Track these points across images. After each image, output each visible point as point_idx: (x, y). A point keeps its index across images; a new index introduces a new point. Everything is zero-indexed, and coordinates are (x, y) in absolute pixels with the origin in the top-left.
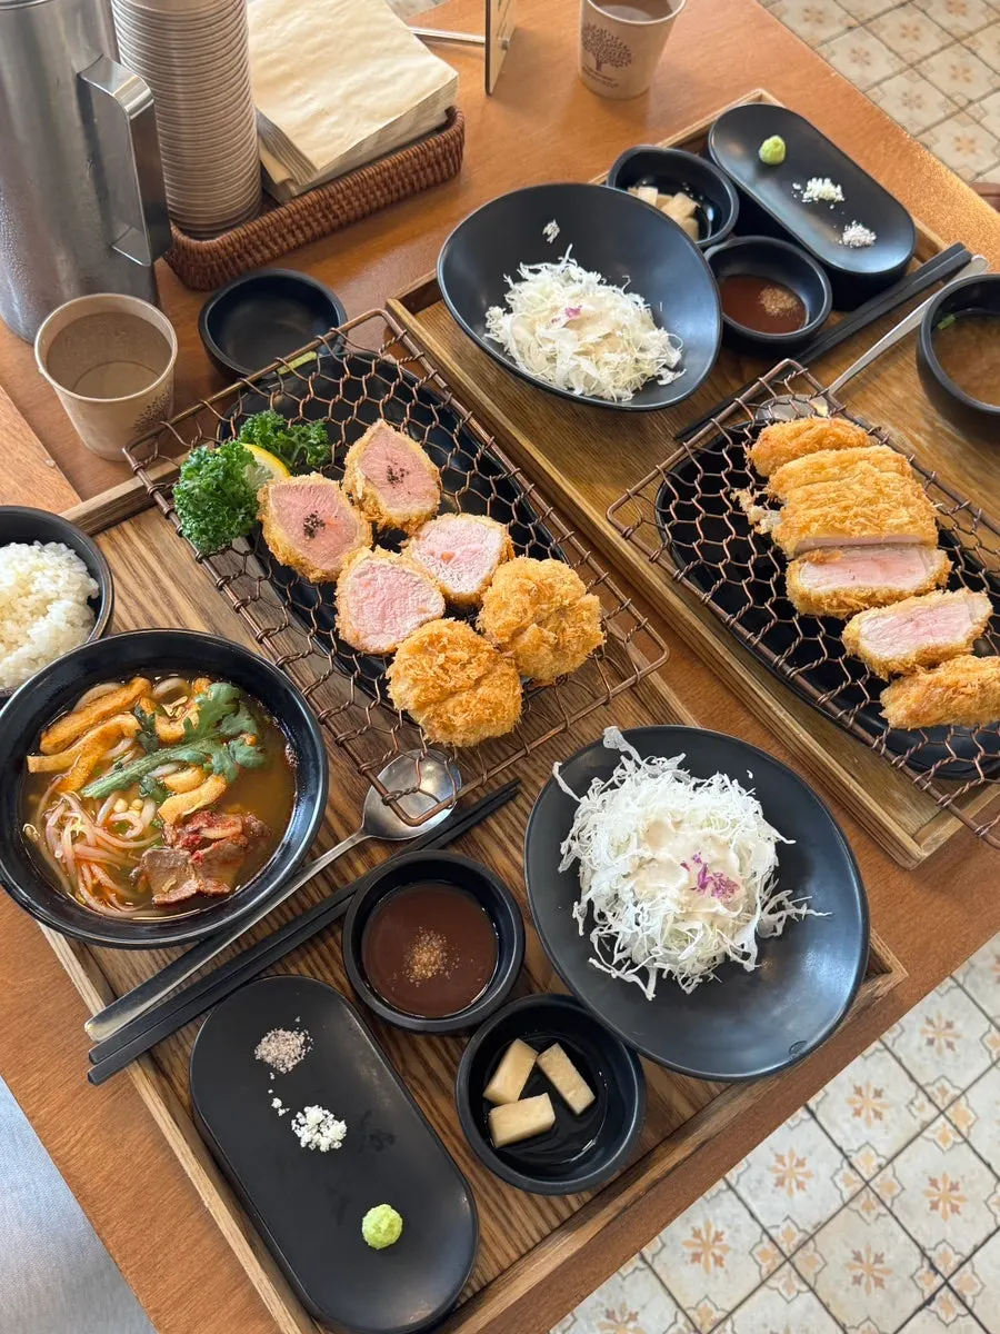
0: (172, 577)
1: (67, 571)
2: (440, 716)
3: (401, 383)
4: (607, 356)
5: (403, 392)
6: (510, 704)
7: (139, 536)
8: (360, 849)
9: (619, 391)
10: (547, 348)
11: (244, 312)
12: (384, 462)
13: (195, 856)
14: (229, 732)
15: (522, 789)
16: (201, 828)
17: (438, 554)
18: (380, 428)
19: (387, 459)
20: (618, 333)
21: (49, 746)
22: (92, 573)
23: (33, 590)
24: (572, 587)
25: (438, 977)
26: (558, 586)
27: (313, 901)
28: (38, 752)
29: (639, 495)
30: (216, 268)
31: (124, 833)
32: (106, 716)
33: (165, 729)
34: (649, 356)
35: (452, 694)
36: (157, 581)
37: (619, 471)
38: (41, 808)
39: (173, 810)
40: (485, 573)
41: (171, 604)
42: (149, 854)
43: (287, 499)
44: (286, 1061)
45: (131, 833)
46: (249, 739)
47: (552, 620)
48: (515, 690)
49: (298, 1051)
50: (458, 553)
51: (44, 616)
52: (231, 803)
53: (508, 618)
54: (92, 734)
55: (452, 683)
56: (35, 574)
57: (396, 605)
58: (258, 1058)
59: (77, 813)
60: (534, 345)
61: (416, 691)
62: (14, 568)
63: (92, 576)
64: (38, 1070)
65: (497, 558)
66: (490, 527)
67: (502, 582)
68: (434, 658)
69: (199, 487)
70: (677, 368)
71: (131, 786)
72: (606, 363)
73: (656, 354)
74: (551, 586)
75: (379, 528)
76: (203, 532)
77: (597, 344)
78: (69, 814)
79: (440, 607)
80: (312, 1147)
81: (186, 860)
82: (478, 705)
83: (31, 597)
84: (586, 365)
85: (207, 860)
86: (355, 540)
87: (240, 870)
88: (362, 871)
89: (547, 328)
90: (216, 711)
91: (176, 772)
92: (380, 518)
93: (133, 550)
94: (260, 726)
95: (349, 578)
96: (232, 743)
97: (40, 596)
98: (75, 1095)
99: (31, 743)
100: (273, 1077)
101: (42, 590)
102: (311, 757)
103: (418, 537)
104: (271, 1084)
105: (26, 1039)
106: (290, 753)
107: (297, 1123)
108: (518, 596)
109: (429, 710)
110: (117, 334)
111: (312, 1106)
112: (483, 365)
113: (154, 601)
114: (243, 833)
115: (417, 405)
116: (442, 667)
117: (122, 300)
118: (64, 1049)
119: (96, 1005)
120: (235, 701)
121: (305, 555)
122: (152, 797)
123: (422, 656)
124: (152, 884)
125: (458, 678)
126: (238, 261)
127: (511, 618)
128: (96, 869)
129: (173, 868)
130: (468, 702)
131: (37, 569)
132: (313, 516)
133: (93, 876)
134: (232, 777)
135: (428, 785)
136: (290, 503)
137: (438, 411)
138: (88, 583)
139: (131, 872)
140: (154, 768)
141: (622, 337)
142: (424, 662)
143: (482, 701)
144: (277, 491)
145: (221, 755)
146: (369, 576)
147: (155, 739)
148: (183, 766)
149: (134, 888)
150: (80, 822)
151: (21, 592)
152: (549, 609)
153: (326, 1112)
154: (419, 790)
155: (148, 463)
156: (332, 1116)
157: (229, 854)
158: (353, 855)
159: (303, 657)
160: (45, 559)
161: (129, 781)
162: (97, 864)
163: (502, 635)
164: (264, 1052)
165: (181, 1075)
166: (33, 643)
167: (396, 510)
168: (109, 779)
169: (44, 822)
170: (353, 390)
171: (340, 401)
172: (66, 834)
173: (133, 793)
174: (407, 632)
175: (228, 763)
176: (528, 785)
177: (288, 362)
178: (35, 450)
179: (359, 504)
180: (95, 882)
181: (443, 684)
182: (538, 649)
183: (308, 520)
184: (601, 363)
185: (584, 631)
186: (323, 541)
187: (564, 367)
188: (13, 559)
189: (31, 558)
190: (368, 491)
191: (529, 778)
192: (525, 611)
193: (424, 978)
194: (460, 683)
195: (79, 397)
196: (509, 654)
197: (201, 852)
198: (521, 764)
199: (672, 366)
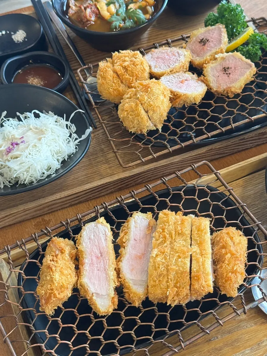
19: (235, 67)
121: (192, 41)
186: (198, 46)
193: (28, 80)
198: (102, 131)
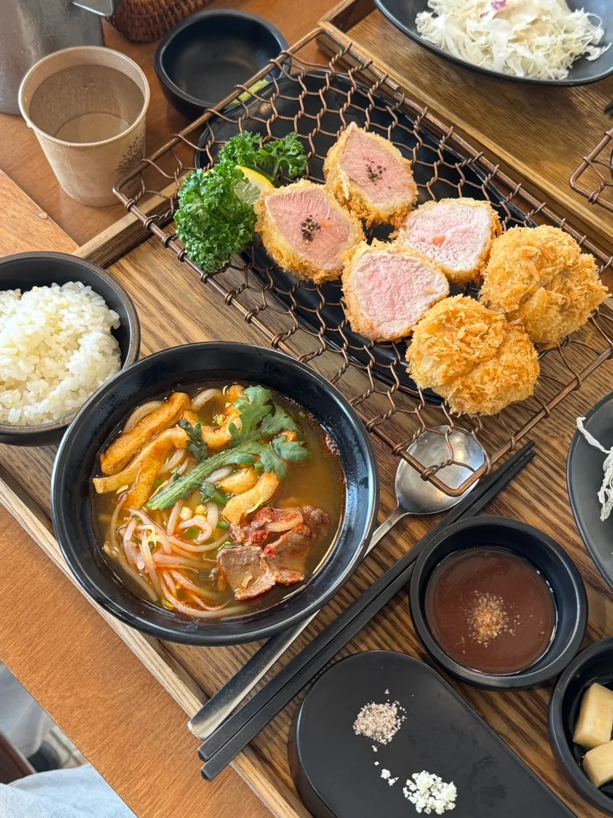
0: (174, 303)
1: (89, 305)
2: (469, 387)
3: (355, 92)
4: (539, 40)
5: (359, 99)
6: (530, 367)
7: (136, 270)
8: (399, 527)
9: (555, 70)
10: (482, 40)
11: (192, 53)
12: (361, 161)
13: (267, 550)
14: (270, 431)
15: (537, 451)
16: (267, 523)
17: (430, 239)
18: (353, 131)
19: (364, 159)
20: (544, 18)
21: (109, 467)
22: (111, 304)
23: (64, 327)
24: (570, 247)
25: (503, 634)
26: (559, 248)
27: (367, 582)
28: (101, 475)
29: (596, 162)
30: (158, 19)
31: (196, 538)
32: (154, 433)
33: (211, 437)
34: (574, 36)
35: (476, 365)
36: (162, 309)
37: (562, 147)
38: (113, 526)
39: (237, 510)
40: (480, 250)
41: (178, 328)
42: (224, 555)
43: (283, 208)
44: (385, 733)
45: (202, 537)
46: (291, 436)
47: (557, 282)
48: (531, 354)
49: (394, 722)
50: (448, 235)
51: (78, 349)
52: (287, 496)
53: (515, 287)
54: (147, 450)
55: (477, 354)
56: (62, 312)
57: (402, 292)
58: (357, 733)
59: (148, 525)
60: (468, 41)
61: (443, 367)
62: (41, 309)
63: (110, 308)
64: (144, 775)
65: (489, 234)
66: (476, 206)
67: (502, 254)
68: (454, 334)
69: (202, 207)
70: (601, 44)
71: (192, 494)
72: (538, 47)
73: (581, 33)
74: (552, 249)
75: (368, 224)
76: (209, 250)
77: (527, 31)
78: (141, 527)
79: (445, 288)
80: (428, 811)
81: (258, 555)
82: (505, 372)
83: (63, 334)
84: (522, 50)
85: (278, 552)
86: (349, 239)
87: (308, 559)
88: (407, 547)
89: (478, 22)
90: (256, 414)
91: (231, 474)
92: (369, 215)
93: (134, 284)
94: (297, 422)
95: (354, 273)
96: (276, 441)
97: (71, 332)
98: (183, 794)
99: (92, 468)
100: (375, 750)
101: (71, 325)
102: (354, 443)
103: (405, 227)
104: (376, 756)
105: (127, 747)
106: (331, 444)
107: (409, 790)
108: (523, 263)
109: (457, 384)
110: (85, 87)
111: (420, 772)
112: (416, 71)
113: (162, 326)
114: (304, 523)
115: (374, 109)
116: (462, 340)
117: (91, 52)
118: (165, 751)
119: (192, 704)
120: (269, 402)
121: (307, 258)
122: (213, 501)
123: (441, 333)
124: (230, 582)
125: (479, 350)
126: (176, 10)
127: (519, 285)
128: (176, 575)
129: (247, 565)
130: (495, 370)
131: (63, 307)
132: (309, 220)
133: (175, 582)
134: (283, 472)
135: (460, 456)
136: (285, 212)
137: (395, 111)
138: (109, 315)
139: (210, 573)
140: (209, 475)
141: (547, 21)
142: (446, 339)
143: (507, 367)
144: (272, 201)
145: (267, 453)
146: (372, 268)
147: (204, 448)
148: (235, 468)
149: (214, 589)
150: (153, 534)
151: (53, 330)
152: (554, 271)
153: (434, 776)
154: (453, 462)
155: (139, 200)
156: (440, 779)
157: (297, 544)
158: (394, 534)
159: (318, 355)
160: (68, 297)
161: (190, 489)
162: (177, 570)
163: (511, 304)
164: (363, 727)
165: (280, 760)
166: (73, 375)
167: (381, 205)
168: (170, 491)
169: (120, 539)
170: (312, 104)
171: (303, 116)
172: (145, 546)
173: (195, 499)
174: (418, 315)
175: (276, 461)
176: (542, 446)
177: (248, 87)
178: (28, 206)
179: (346, 203)
180: (178, 587)
181: (467, 356)
182: (546, 312)
183: (304, 225)
184: (534, 48)
185: (589, 287)
186: (321, 242)
187: (501, 54)
188: (38, 302)
189: (54, 297)
190: (355, 189)
191: (541, 440)
192: (531, 277)
193: (491, 639)
194: (484, 353)
195: (69, 144)
196: (518, 321)
197: (272, 545)
199: (597, 43)
